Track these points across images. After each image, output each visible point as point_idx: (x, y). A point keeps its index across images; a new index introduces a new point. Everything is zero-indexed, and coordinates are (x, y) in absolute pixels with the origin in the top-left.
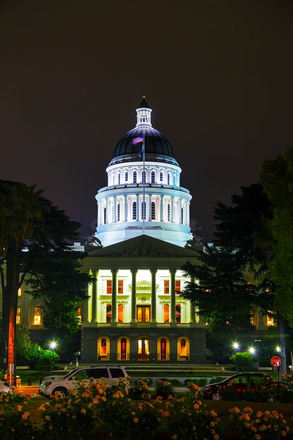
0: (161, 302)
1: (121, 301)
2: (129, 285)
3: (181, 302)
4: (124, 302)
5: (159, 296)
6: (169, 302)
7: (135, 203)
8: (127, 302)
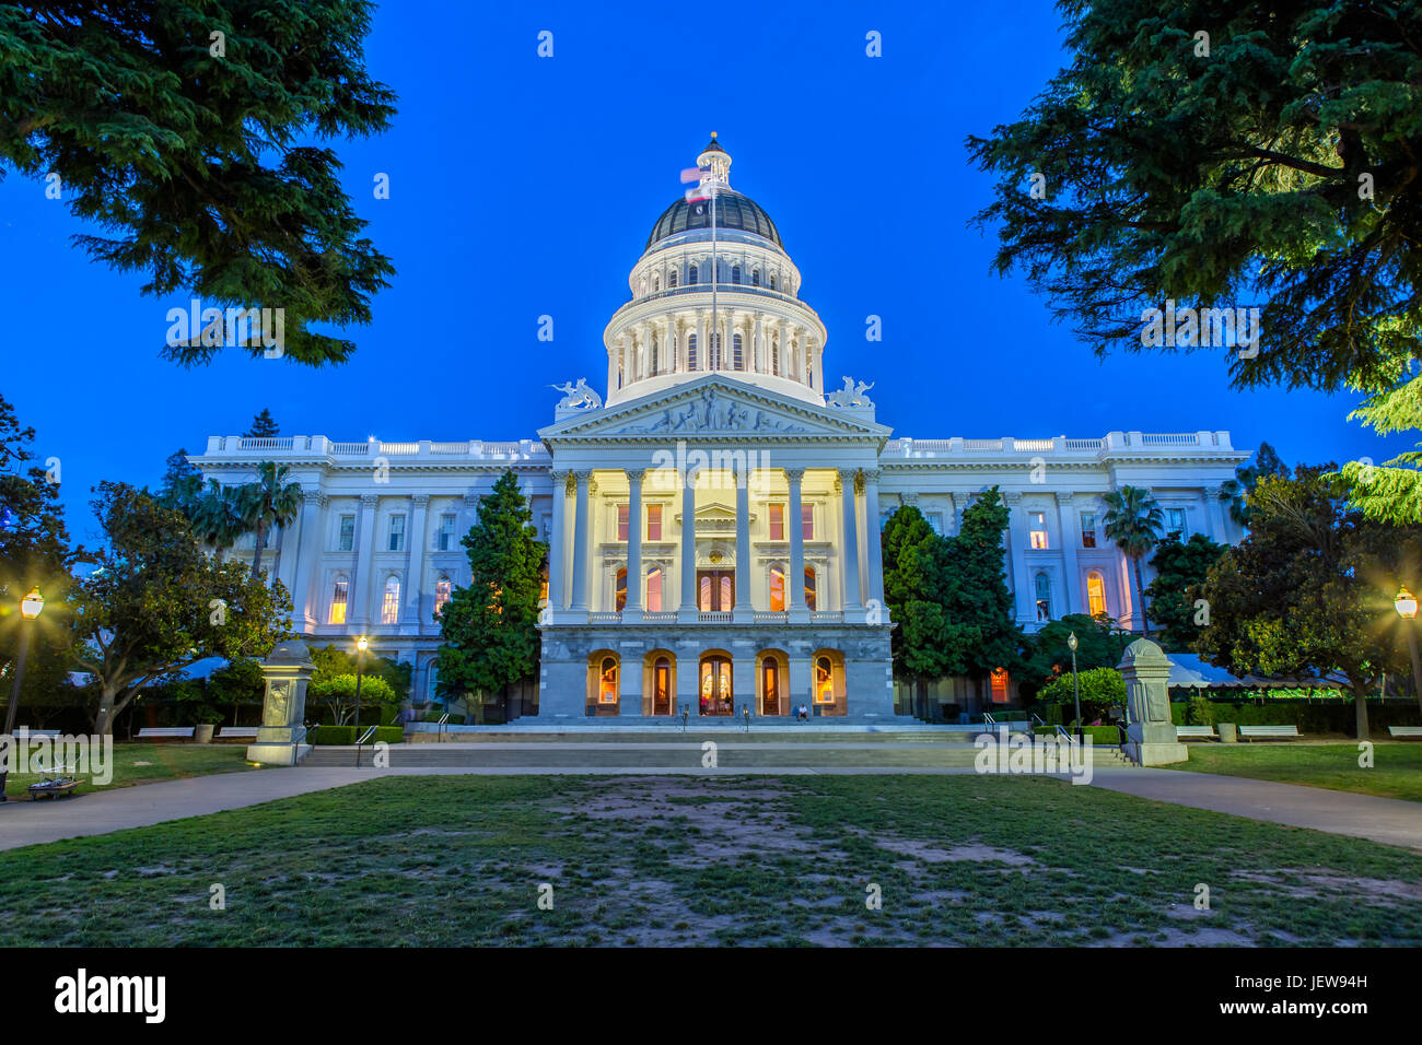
0: (761, 562)
1: (654, 558)
2: (676, 516)
3: (818, 561)
4: (663, 561)
5: (757, 546)
6: (787, 561)
7: (694, 336)
8: (670, 562)
